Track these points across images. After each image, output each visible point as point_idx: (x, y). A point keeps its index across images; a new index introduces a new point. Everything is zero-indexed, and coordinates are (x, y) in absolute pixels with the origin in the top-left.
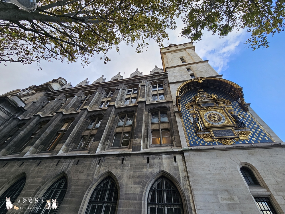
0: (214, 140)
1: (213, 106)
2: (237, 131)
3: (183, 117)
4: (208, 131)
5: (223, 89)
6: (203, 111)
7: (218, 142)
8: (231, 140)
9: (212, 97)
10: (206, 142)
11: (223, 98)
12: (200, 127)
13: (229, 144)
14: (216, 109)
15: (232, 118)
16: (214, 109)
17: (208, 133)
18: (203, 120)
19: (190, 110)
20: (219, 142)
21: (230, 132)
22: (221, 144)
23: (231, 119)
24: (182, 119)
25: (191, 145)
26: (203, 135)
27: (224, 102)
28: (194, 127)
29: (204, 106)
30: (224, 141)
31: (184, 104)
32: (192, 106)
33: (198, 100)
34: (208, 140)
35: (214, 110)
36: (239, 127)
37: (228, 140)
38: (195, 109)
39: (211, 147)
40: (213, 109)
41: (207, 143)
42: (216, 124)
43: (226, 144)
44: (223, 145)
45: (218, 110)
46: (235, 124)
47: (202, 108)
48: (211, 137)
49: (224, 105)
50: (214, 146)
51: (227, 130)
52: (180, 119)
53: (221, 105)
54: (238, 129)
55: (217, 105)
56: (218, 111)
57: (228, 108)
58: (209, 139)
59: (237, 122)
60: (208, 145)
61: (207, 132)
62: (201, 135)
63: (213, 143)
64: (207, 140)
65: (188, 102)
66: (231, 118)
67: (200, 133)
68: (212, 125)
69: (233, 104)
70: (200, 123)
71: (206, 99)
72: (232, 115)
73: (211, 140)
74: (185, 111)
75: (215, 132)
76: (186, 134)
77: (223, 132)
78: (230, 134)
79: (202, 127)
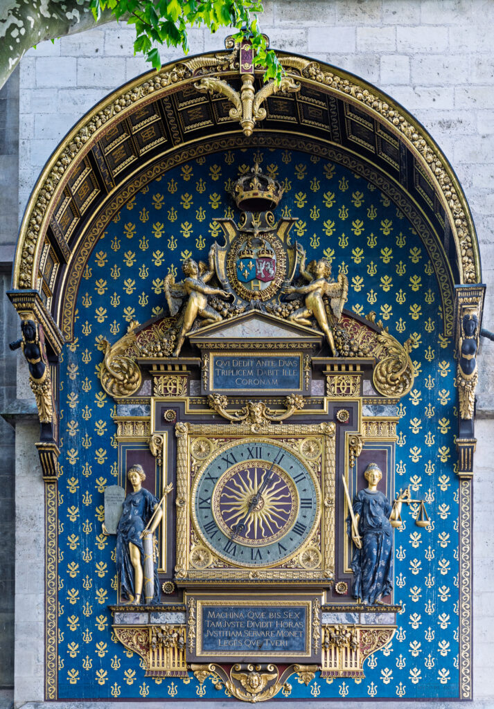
0: (195, 667)
1: (285, 397)
2: (329, 619)
3: (61, 473)
4: (176, 611)
7: (207, 683)
8: (275, 676)
9: (304, 298)
10: (150, 677)
12: (145, 578)
13: (256, 698)
14: (292, 430)
16: (286, 421)
17: (173, 620)
18: (183, 515)
19: (125, 411)
20: (215, 681)
21: (290, 624)
22: (217, 695)
24: (53, 493)
25: (64, 693)
26: (147, 630)
27: (368, 369)
29: (224, 381)
30: (238, 677)
31: (99, 340)
32: (146, 368)
34: (160, 668)
35: (279, 436)
36: (354, 598)
37: (262, 672)
40: (273, 428)
41: (152, 687)
43: (242, 697)
44: (225, 700)
45: (302, 436)
46: (346, 568)
47: (207, 400)
48: (182, 648)
49: (356, 396)
51: (284, 609)
52: (40, 490)
53: (338, 390)
54: (342, 610)
55: (317, 389)
57: (370, 432)
60: (154, 695)
61: (171, 611)
62: (132, 629)
63: (181, 686)
64: (156, 668)
65: (129, 314)
67: (130, 619)
69: (420, 387)
70: (152, 540)
73: (176, 668)
74: (87, 415)
75: (215, 620)
76: (55, 613)
77: (257, 620)
78: (286, 638)
79: (155, 572)
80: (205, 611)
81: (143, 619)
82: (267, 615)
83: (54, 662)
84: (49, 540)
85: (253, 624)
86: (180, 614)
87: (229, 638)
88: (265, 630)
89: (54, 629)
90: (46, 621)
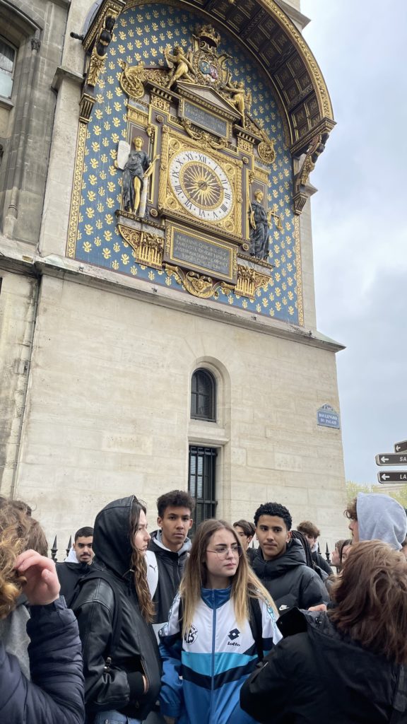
0: (167, 265)
1: (219, 138)
2: (241, 262)
3: (90, 120)
4: (159, 228)
5: (282, 86)
6: (180, 139)
7: (172, 278)
8: (211, 285)
9: (233, 95)
10: (138, 264)
11: (261, 125)
12: (142, 201)
13: (201, 295)
14: (222, 155)
15: (250, 212)
16: (219, 150)
17: (157, 233)
18: (164, 175)
19: (133, 105)
20: (177, 278)
21: (221, 258)
22: (178, 287)
23: (247, 215)
24: (84, 128)
25: (80, 256)
26: (140, 233)
27: (257, 142)
28: (118, 188)
29: (190, 115)
30: (191, 279)
31: (120, 61)
32: (148, 88)
33: (183, 77)
34: (145, 259)
35: (214, 156)
36: (252, 255)
37: (205, 280)
38: (155, 113)
39: (147, 287)
40: (212, 151)
41: (139, 270)
42: (195, 211)
43: (192, 292)
44: (182, 291)
45: (226, 161)
46: (248, 238)
47: (180, 120)
48: (161, 251)
49: (251, 154)
50: (157, 287)
51: (218, 249)
52: (76, 123)
53: (244, 146)
54: (246, 259)
55: (233, 141)
56: (225, 165)
57: (257, 174)
58: (153, 259)
59: (256, 234)
60: (140, 275)
61: (156, 227)
62: (130, 230)
63: (157, 275)
64: (142, 258)
65: (138, 57)
66: (248, 210)
67: (129, 223)
68: (183, 208)
69: (277, 163)
70: (146, 182)
71: (211, 90)
72: (255, 202)
73: (155, 263)
74: (110, 96)
75: (182, 242)
76: (78, 202)
77: (204, 250)
78: (219, 265)
79: (147, 201)
80: (176, 234)
81: (137, 226)
82: (209, 248)
83: (74, 233)
84: (78, 156)
85: (202, 251)
86: (161, 231)
87: (188, 254)
88: (208, 257)
89: (77, 212)
90: (71, 206)
